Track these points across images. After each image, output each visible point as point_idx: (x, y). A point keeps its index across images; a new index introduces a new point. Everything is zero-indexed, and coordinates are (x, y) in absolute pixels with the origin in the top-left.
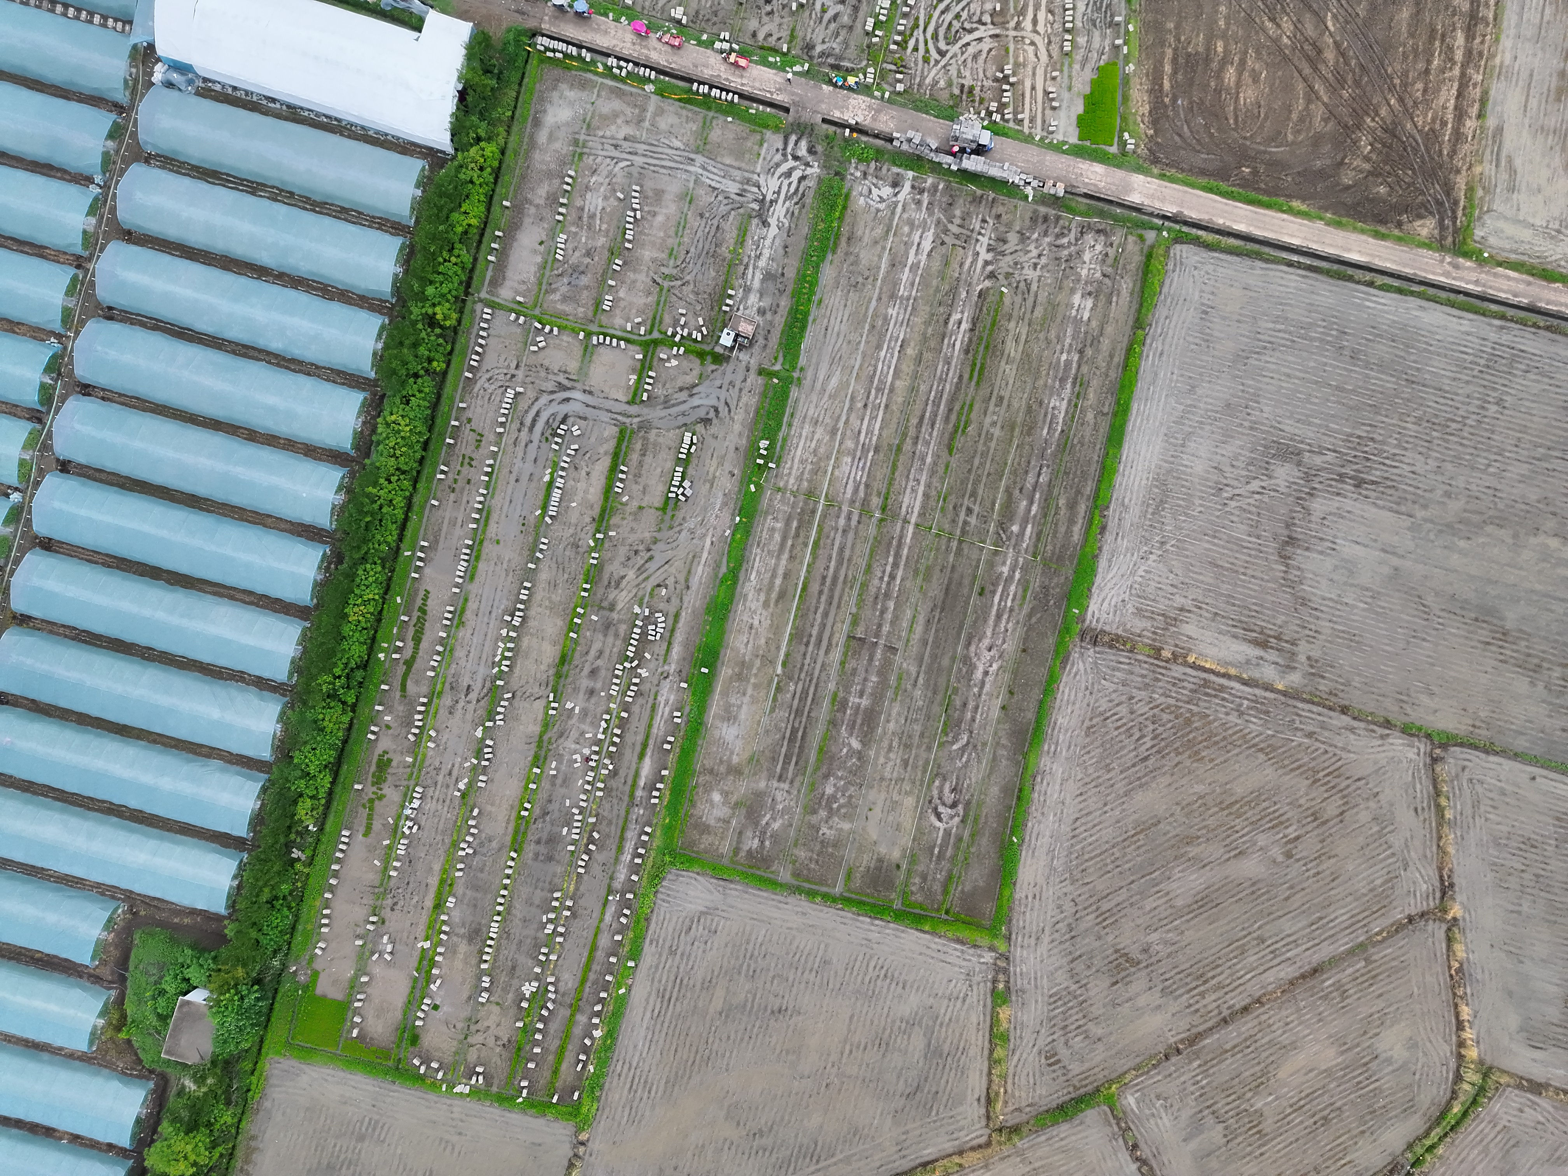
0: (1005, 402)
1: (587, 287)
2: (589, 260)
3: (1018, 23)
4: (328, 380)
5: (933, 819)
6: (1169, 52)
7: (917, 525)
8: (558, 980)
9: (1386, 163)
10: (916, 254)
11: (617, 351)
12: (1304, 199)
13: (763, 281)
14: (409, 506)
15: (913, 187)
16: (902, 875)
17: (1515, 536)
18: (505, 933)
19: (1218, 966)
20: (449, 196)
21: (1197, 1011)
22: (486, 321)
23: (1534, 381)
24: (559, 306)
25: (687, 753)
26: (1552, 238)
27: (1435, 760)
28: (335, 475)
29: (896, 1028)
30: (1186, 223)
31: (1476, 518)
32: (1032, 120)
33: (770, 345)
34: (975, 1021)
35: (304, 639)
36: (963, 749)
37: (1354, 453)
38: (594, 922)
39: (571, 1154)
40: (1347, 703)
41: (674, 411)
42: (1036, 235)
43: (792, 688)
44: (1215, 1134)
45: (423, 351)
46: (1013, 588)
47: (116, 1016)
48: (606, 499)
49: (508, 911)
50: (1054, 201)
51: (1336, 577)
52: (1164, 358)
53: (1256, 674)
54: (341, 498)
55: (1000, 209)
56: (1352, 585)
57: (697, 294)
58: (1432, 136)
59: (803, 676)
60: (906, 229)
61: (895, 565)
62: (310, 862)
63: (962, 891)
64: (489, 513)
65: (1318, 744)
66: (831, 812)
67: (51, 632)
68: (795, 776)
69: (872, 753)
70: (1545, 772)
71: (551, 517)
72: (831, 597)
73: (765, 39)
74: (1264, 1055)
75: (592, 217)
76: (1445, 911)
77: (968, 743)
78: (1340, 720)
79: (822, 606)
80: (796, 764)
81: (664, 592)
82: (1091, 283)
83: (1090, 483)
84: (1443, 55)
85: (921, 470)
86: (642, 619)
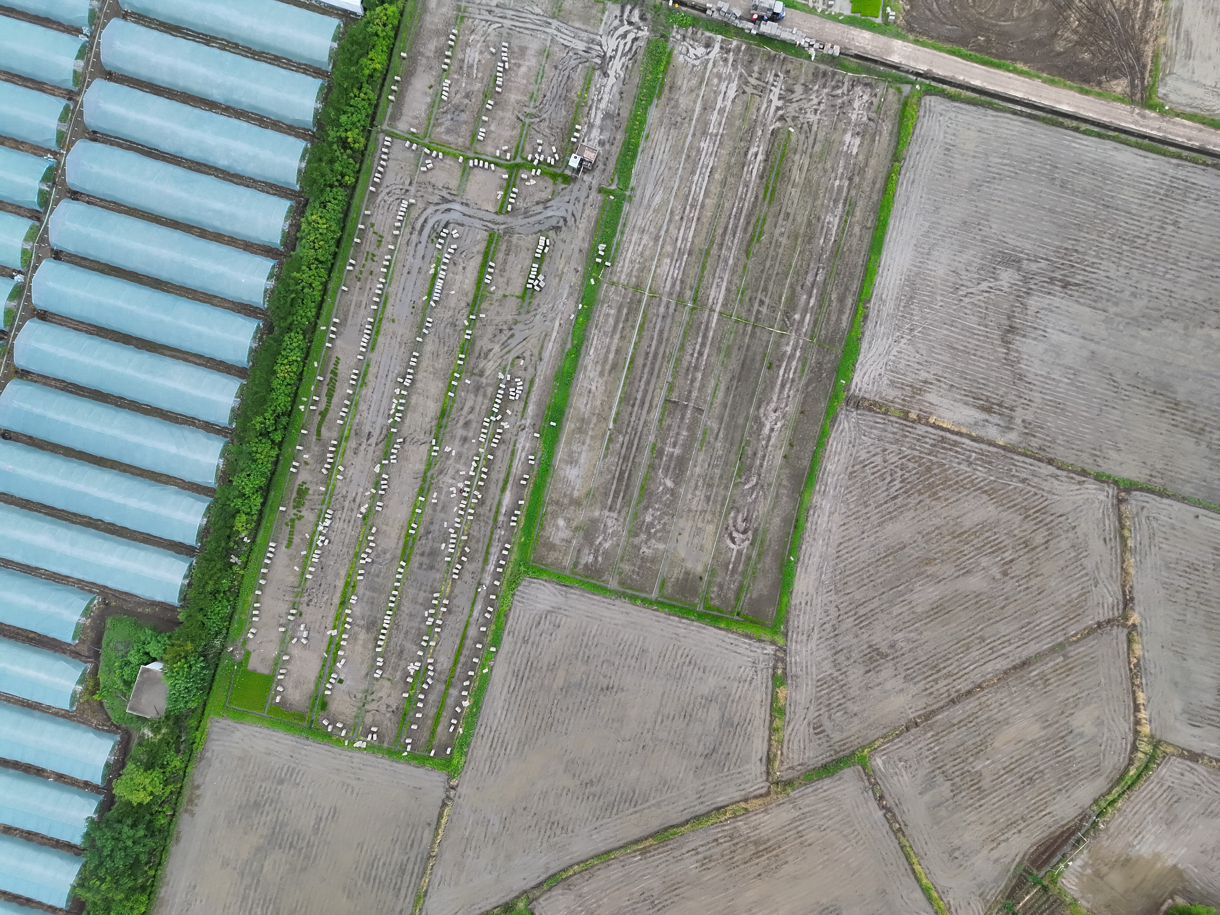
0: (791, 218)
1: (465, 123)
2: (466, 101)
4: (262, 191)
5: (729, 542)
7: (720, 313)
8: (436, 662)
9: (1090, 35)
10: (723, 100)
11: (488, 173)
12: (1025, 63)
13: (603, 119)
14: (325, 291)
15: (721, 48)
16: (704, 584)
17: (1186, 328)
18: (395, 624)
19: (949, 659)
20: (359, 44)
21: (931, 693)
22: (387, 147)
23: (1203, 207)
24: (444, 137)
25: (539, 488)
27: (1120, 501)
28: (267, 264)
29: (697, 703)
30: (934, 79)
31: (1156, 314)
33: (608, 169)
34: (759, 699)
35: (241, 394)
36: (753, 488)
38: (464, 617)
39: (444, 796)
40: (1052, 456)
41: (532, 220)
42: (816, 87)
43: (621, 439)
44: (945, 788)
45: (337, 166)
47: (92, 684)
48: (478, 289)
49: (398, 607)
50: (831, 60)
51: (1046, 358)
52: (915, 186)
53: (981, 433)
54: (271, 284)
55: (789, 66)
56: (1059, 365)
57: (552, 128)
58: (1126, 14)
59: (629, 430)
60: (716, 81)
61: (703, 345)
62: (245, 566)
63: (751, 598)
64: (387, 298)
65: (1029, 488)
66: (650, 536)
67: (45, 384)
68: (622, 507)
69: (682, 491)
70: (1206, 512)
71: (435, 301)
72: (652, 369)
74: (983, 728)
75: (471, 67)
76: (1126, 619)
77: (757, 484)
78: (1047, 469)
79: (645, 376)
80: (623, 498)
81: (522, 362)
82: (859, 125)
83: (856, 281)
85: (725, 270)
86: (505, 383)
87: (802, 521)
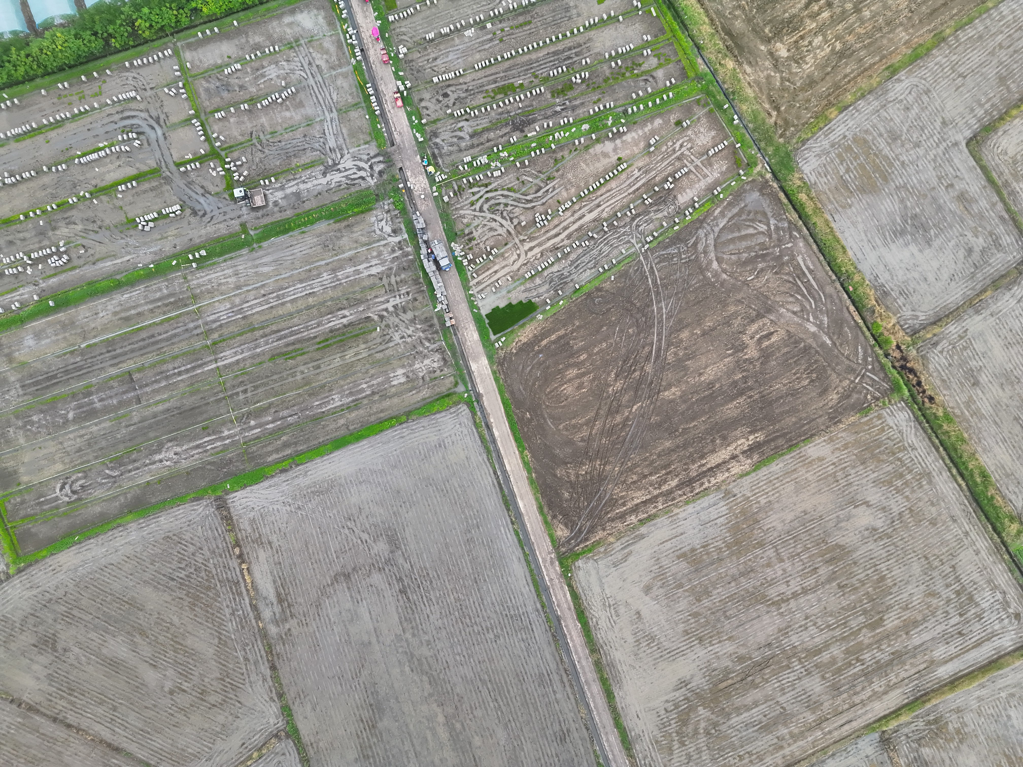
0: (318, 371)
1: (222, 98)
2: (238, 89)
3: (524, 240)
5: (59, 486)
6: (562, 332)
7: (218, 367)
9: (582, 487)
10: (365, 268)
11: (198, 138)
12: (532, 457)
13: (293, 193)
14: (28, 79)
15: (400, 242)
16: (16, 489)
17: (431, 695)
19: (83, 695)
21: (51, 701)
22: (164, 55)
23: (521, 647)
24: (201, 90)
26: (604, 605)
27: (276, 736)
30: (480, 402)
31: (426, 667)
32: (478, 283)
33: (261, 221)
36: (109, 477)
37: (417, 577)
40: (278, 667)
41: (188, 191)
42: (419, 326)
43: (78, 359)
46: (219, 444)
48: (111, 186)
50: (442, 323)
51: (343, 614)
52: (401, 440)
53: (261, 606)
54: (9, 36)
55: (420, 298)
56: (345, 626)
57: (261, 162)
58: (613, 502)
59: (90, 361)
60: (375, 254)
61: (187, 371)
63: (29, 529)
64: (60, 127)
65: (244, 667)
66: (23, 427)
68: (30, 394)
69: (72, 428)
71: (80, 162)
72: (144, 347)
73: (423, 107)
74: (50, 753)
75: (263, 76)
77: (115, 477)
78: (265, 670)
79: (136, 346)
80: (37, 390)
81: (82, 251)
82: (414, 374)
83: (305, 446)
84: (659, 479)
85: (250, 350)
86: (58, 250)
87: (110, 526)
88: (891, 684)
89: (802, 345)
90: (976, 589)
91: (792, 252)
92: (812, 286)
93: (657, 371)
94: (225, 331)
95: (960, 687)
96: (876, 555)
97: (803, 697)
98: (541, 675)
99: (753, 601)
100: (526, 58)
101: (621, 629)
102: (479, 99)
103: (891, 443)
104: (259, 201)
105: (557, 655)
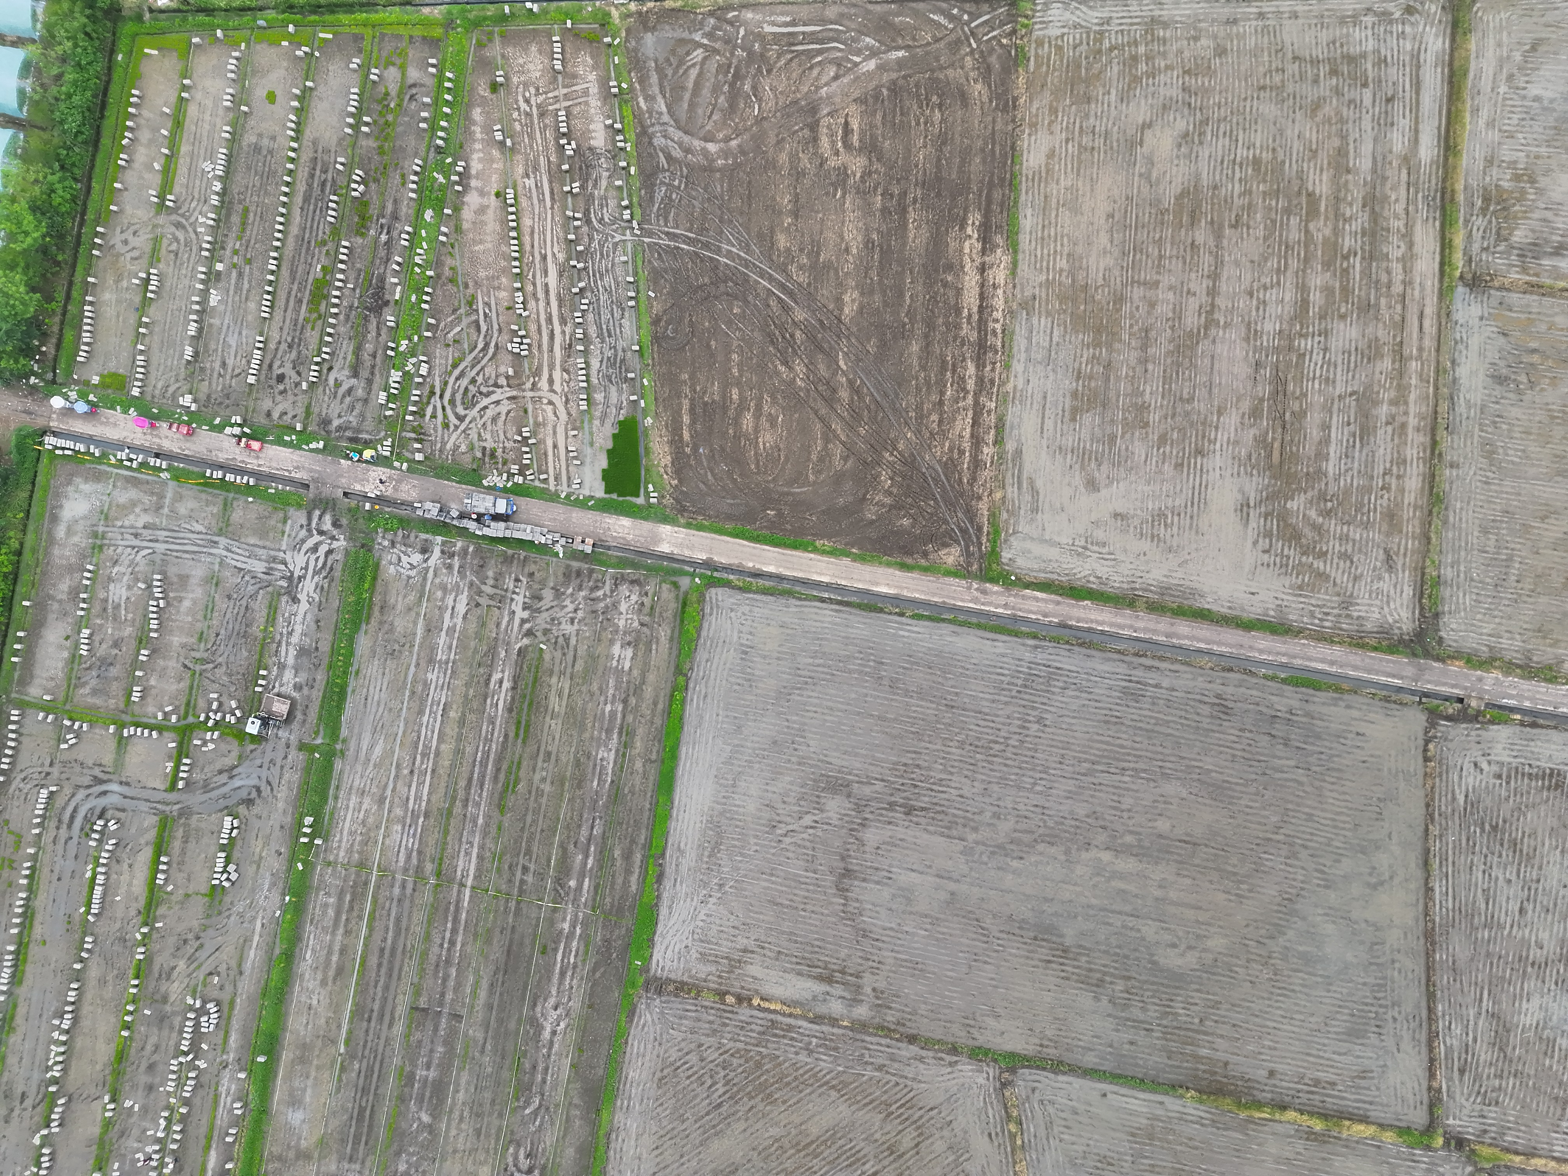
0: (553, 758)
1: (116, 679)
2: (116, 651)
3: (534, 384)
6: (686, 404)
7: (473, 887)
9: (907, 496)
10: (452, 617)
11: (150, 741)
12: (829, 539)
13: (297, 657)
15: (443, 552)
17: (1067, 852)
22: (15, 723)
23: (1072, 697)
24: (89, 700)
25: (253, 1143)
26: (1079, 554)
27: (1004, 1085)
30: (717, 567)
31: (1027, 838)
32: (557, 478)
33: (309, 719)
36: (536, 1113)
37: (901, 781)
40: (915, 1032)
41: (214, 794)
42: (570, 590)
43: (357, 1066)
46: (575, 944)
48: (150, 892)
50: (583, 557)
51: (894, 907)
52: (709, 700)
53: (822, 1009)
55: (533, 568)
56: (911, 913)
57: (230, 675)
58: (951, 466)
59: (367, 1052)
60: (439, 594)
61: (454, 931)
64: (33, 915)
65: (889, 1077)
68: (366, 1155)
69: (443, 1126)
70: (1115, 1088)
71: (94, 914)
72: (391, 970)
73: (280, 417)
75: (117, 607)
77: (540, 1105)
78: (908, 1051)
79: (382, 979)
80: (366, 1143)
81: (216, 979)
82: (630, 633)
83: (643, 831)
84: (955, 385)
85: (474, 832)
86: (196, 1011)
87: (602, 1149)
88: (1403, 230)
89: (885, 92)
90: (1342, 46)
91: (752, 33)
92: (813, 33)
93: (809, 307)
94: (430, 851)
95: (1459, 140)
96: (1220, 153)
97: (1353, 358)
98: (1125, 691)
99: (1188, 353)
100: (291, 242)
101: (1125, 551)
102: (312, 336)
103: (1084, 47)
104: (281, 708)
105: (1110, 655)
